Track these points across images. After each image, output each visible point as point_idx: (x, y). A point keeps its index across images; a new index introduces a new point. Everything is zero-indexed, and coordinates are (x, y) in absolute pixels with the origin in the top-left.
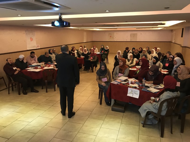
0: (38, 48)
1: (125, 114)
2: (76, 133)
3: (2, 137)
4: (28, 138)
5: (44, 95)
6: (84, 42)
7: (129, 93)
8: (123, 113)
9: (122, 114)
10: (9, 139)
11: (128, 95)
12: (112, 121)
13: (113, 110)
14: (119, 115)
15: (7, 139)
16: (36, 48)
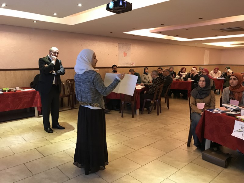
0: (132, 66)
1: (226, 171)
2: (124, 174)
3: (40, 152)
4: (63, 161)
5: (117, 119)
6: (204, 64)
7: (236, 131)
8: (222, 168)
9: (220, 169)
10: (44, 156)
11: (234, 134)
12: (194, 175)
13: (204, 158)
14: (213, 170)
15: (43, 156)
16: (130, 66)
